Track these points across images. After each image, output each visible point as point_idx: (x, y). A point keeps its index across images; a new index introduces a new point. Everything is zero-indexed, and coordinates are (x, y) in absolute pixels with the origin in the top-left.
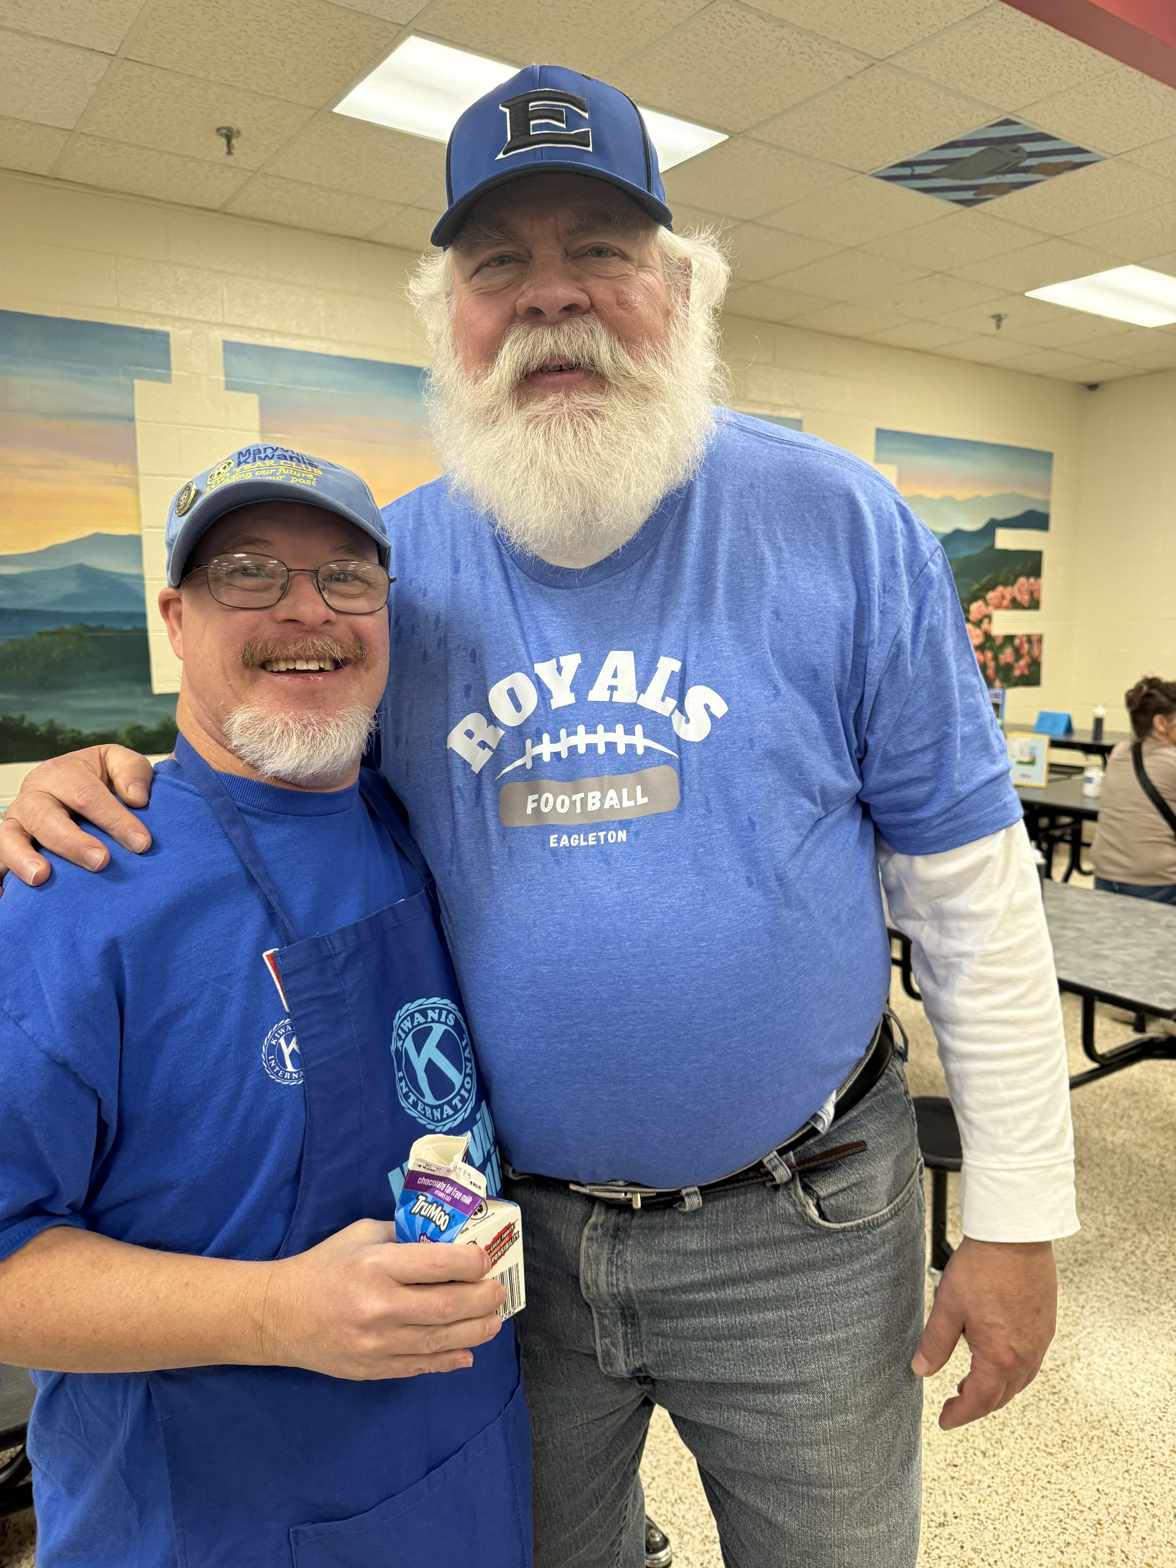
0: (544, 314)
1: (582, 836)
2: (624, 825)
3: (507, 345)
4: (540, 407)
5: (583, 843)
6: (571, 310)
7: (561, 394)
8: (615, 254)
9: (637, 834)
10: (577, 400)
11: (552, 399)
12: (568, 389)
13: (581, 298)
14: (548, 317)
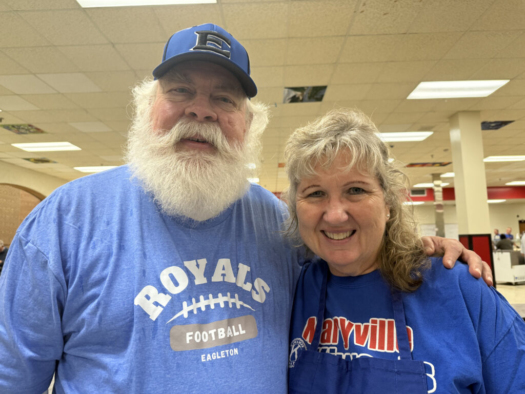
0: (197, 117)
1: (217, 353)
2: (237, 345)
3: (177, 125)
4: (186, 154)
5: (219, 357)
6: (208, 119)
7: (196, 151)
8: (231, 102)
9: (242, 350)
10: (203, 155)
11: (192, 152)
12: (200, 150)
13: (214, 115)
14: (199, 119)
